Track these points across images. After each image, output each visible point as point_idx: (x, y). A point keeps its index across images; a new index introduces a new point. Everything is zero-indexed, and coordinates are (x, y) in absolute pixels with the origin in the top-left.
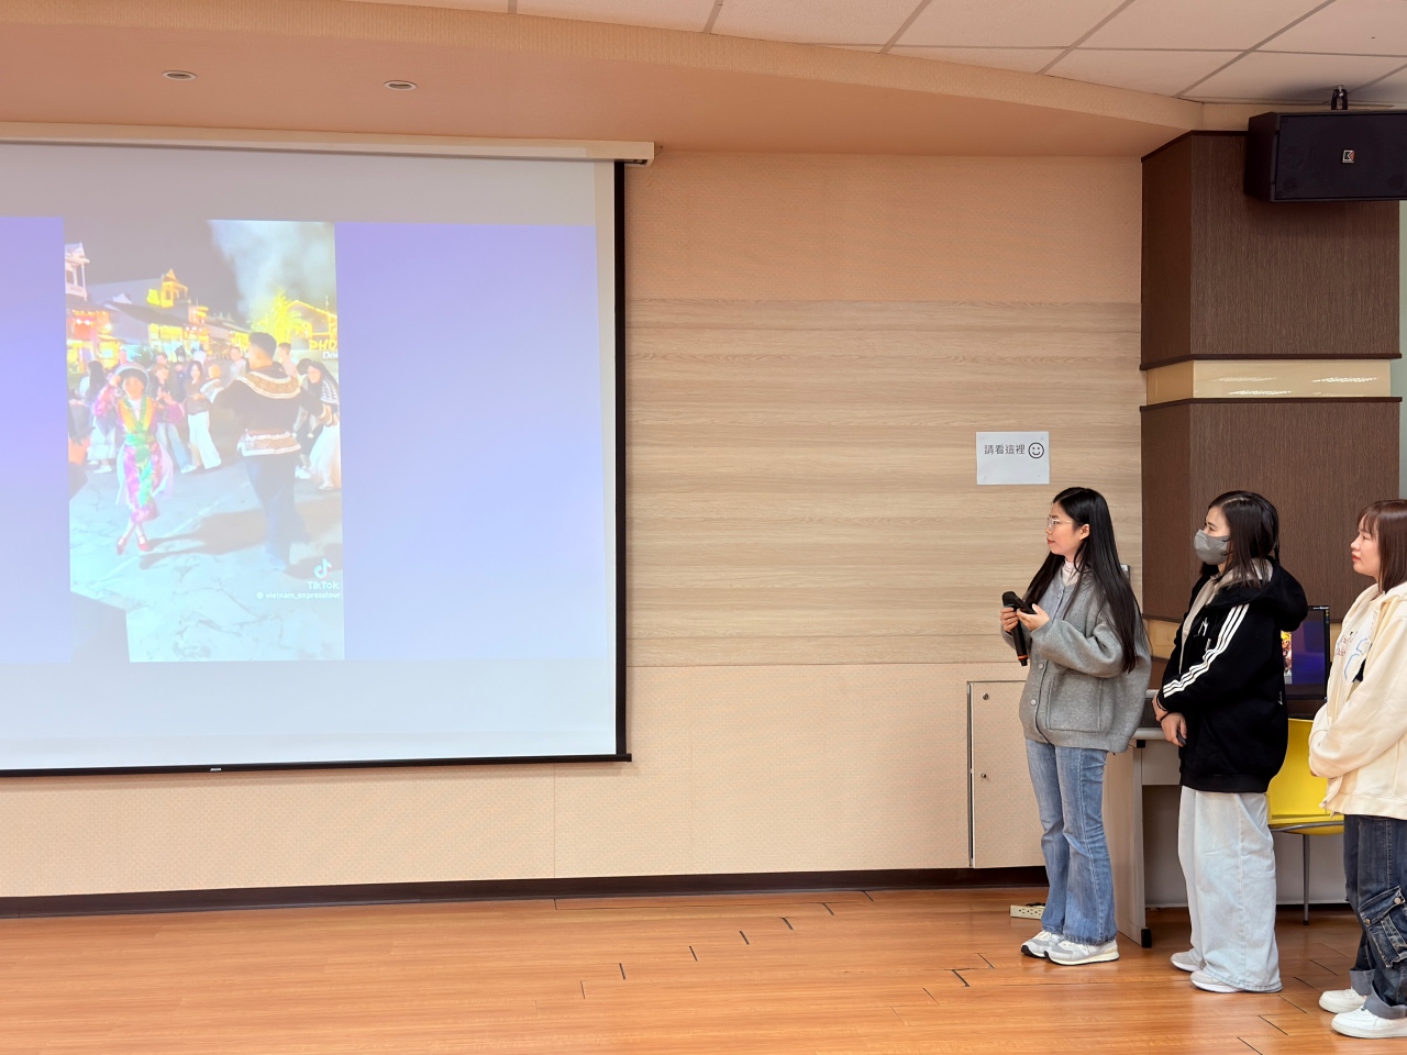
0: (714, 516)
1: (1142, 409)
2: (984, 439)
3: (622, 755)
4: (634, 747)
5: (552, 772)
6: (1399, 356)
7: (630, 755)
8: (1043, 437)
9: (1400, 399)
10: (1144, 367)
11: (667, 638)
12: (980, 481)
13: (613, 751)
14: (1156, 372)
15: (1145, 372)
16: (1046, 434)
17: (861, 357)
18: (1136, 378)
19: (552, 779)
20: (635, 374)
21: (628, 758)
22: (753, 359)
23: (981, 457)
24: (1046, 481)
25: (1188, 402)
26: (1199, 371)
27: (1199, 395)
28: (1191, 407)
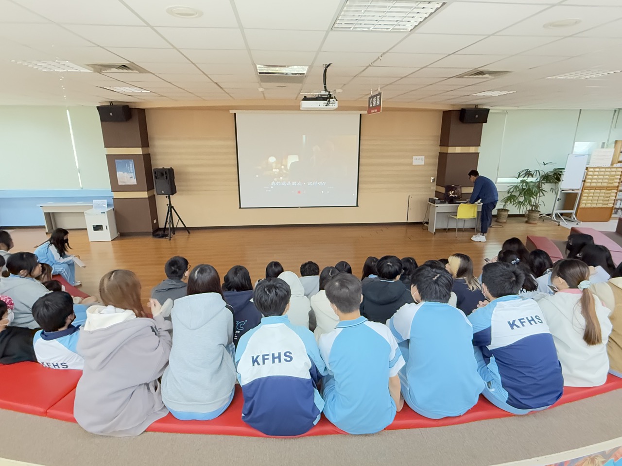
0: (372, 170)
1: (439, 153)
2: (414, 157)
6: (480, 146)
8: (423, 157)
9: (479, 153)
10: (440, 146)
12: (413, 164)
14: (442, 147)
17: (396, 144)
21: (358, 206)
22: (380, 145)
23: (414, 160)
24: (423, 164)
25: (447, 153)
26: (450, 148)
27: (449, 152)
28: (448, 155)
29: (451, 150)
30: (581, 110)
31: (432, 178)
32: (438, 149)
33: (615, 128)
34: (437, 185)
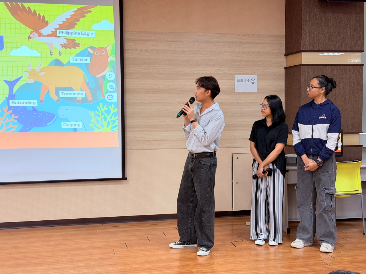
0: (152, 102)
1: (285, 68)
2: (237, 77)
3: (124, 178)
4: (127, 175)
5: (101, 184)
6: (363, 51)
7: (126, 178)
8: (255, 77)
9: (364, 65)
10: (286, 55)
11: (138, 141)
12: (236, 91)
13: (121, 177)
14: (289, 57)
15: (286, 57)
16: (256, 76)
17: (199, 51)
18: (283, 58)
19: (101, 186)
20: (127, 55)
21: (126, 179)
22: (164, 51)
23: (236, 83)
24: (256, 91)
28: (302, 67)
32: (282, 62)
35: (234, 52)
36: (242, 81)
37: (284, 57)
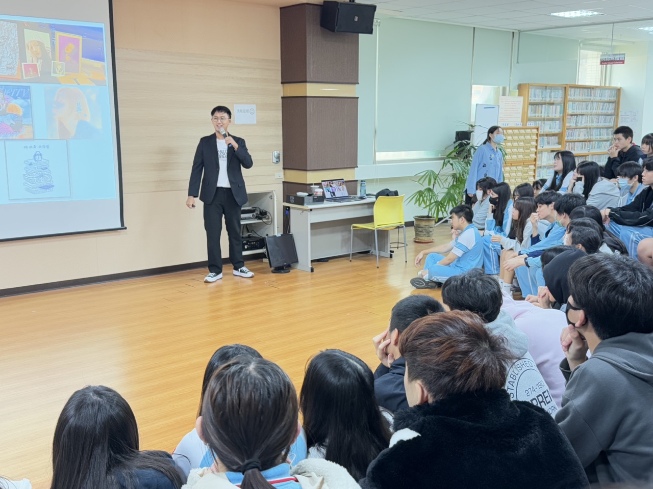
1: (282, 98)
2: (237, 107)
3: (123, 227)
4: (126, 224)
6: (358, 83)
8: (254, 107)
9: (358, 98)
10: (282, 83)
11: (135, 182)
12: (236, 122)
13: (119, 226)
14: (287, 85)
15: (283, 85)
16: (255, 105)
17: (196, 75)
18: (280, 87)
21: (126, 228)
23: (236, 114)
24: (255, 123)
25: (306, 97)
26: (309, 85)
27: (308, 95)
28: (307, 99)
29: (312, 90)
30: (474, 28)
31: (276, 153)
32: (278, 91)
33: (518, 62)
34: (284, 168)
35: (232, 78)
36: (241, 111)
37: (281, 85)
